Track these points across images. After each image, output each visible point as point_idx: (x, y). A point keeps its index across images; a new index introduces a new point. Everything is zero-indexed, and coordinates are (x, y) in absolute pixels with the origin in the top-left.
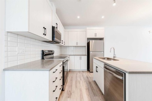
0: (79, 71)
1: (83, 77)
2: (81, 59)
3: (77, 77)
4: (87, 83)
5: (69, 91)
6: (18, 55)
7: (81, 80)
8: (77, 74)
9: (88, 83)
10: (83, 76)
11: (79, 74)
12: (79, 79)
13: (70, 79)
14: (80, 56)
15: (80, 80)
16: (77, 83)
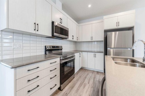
0: (93, 72)
1: (94, 80)
2: (95, 56)
3: (86, 78)
4: (94, 91)
5: (66, 94)
6: (14, 50)
7: (89, 83)
8: (88, 74)
9: (96, 90)
10: (94, 78)
11: (90, 74)
12: (86, 81)
13: (77, 78)
14: (94, 53)
15: (87, 83)
16: (81, 86)
